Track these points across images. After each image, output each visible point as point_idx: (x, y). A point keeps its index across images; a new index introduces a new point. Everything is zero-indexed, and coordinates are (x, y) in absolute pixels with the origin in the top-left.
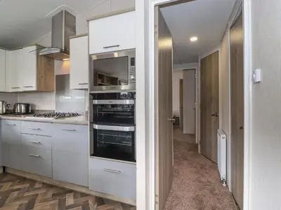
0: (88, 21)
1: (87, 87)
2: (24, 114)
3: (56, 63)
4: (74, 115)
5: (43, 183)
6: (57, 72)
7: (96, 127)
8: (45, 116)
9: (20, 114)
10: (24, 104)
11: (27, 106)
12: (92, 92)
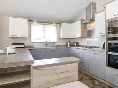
0: (105, 5)
1: (104, 34)
2: (76, 46)
3: (88, 25)
4: (96, 47)
5: (84, 73)
6: (88, 29)
7: (110, 53)
8: (85, 47)
9: (75, 46)
10: (76, 43)
11: (77, 43)
12: (107, 37)
